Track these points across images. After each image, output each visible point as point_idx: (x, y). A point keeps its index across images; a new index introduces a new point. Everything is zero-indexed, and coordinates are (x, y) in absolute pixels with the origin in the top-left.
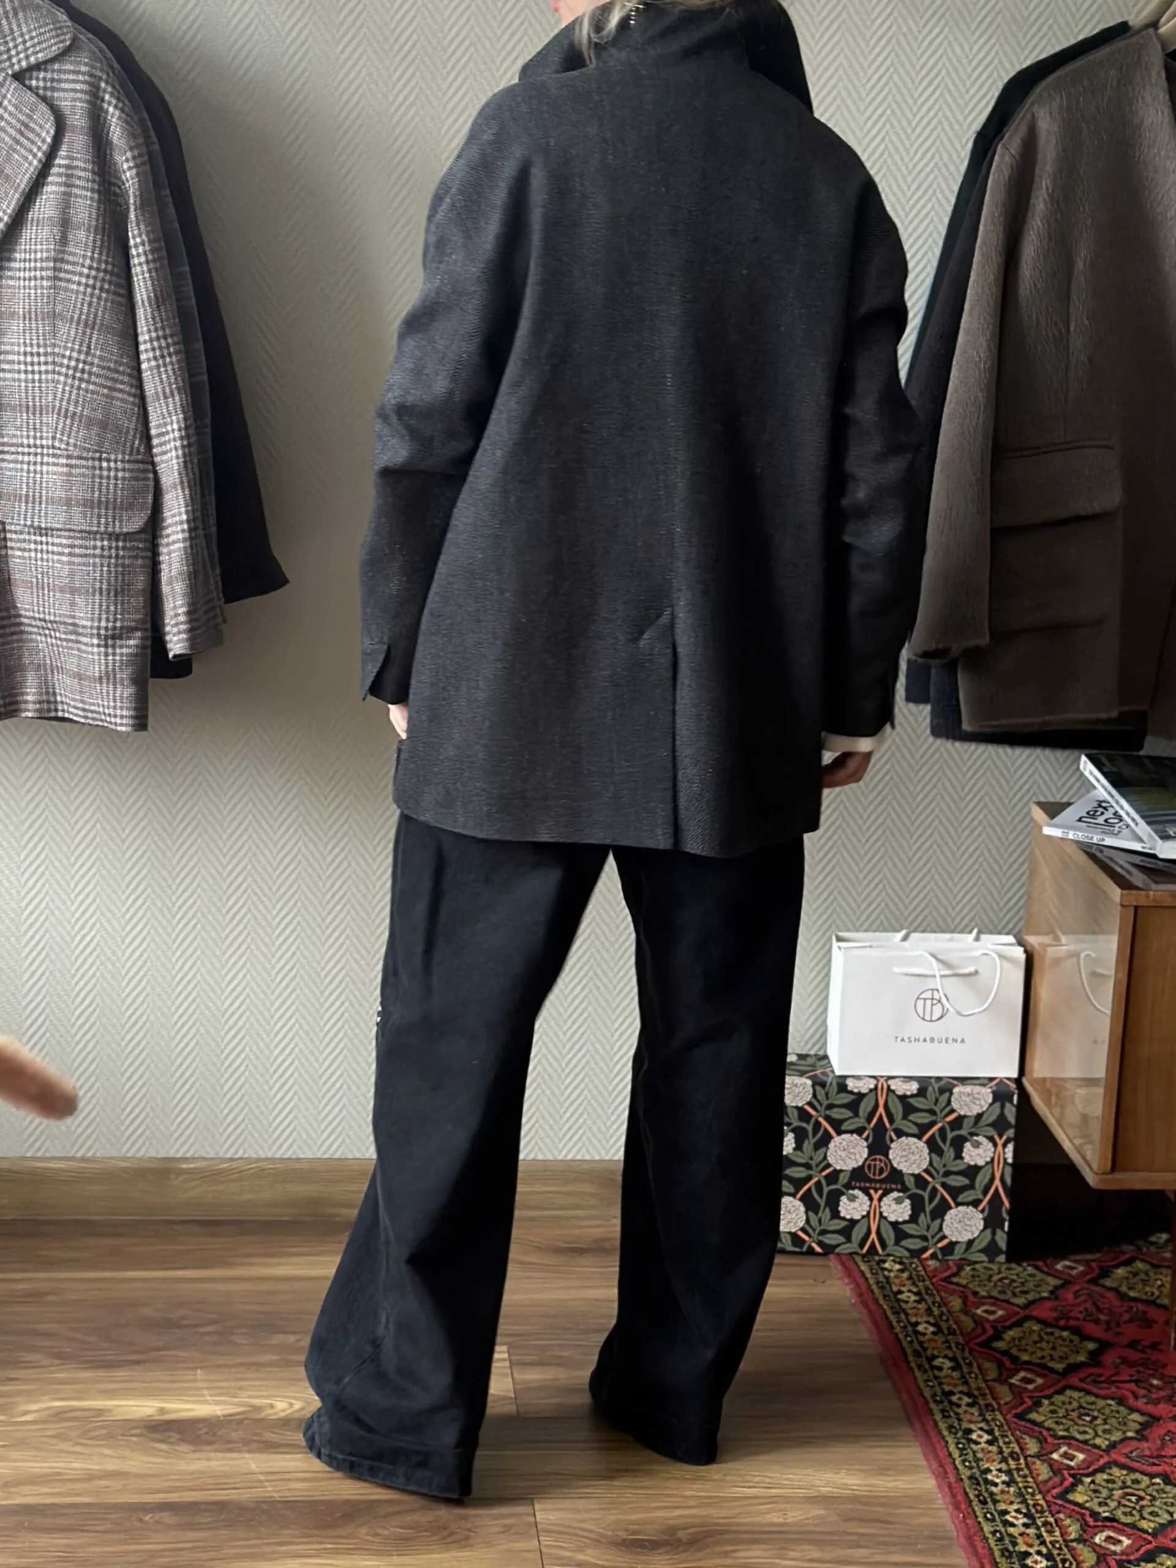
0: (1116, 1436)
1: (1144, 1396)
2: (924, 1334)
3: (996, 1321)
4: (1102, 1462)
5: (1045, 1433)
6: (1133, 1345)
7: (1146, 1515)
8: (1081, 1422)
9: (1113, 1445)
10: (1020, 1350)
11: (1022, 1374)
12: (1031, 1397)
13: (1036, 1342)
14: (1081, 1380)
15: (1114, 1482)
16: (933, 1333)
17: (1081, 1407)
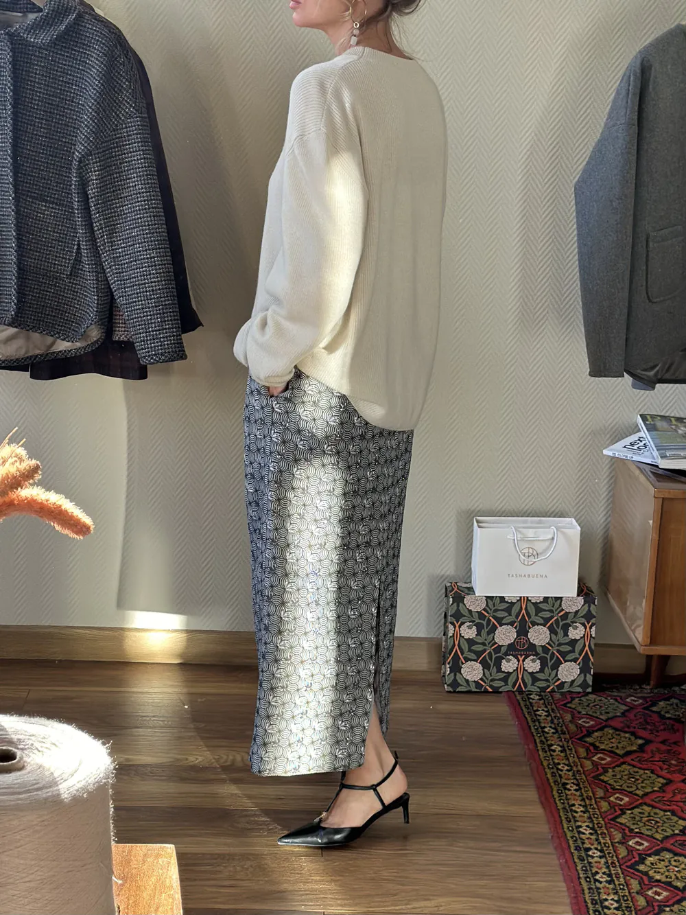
0: (649, 790)
1: (666, 769)
2: (548, 733)
3: (588, 727)
4: (638, 802)
5: (609, 787)
6: (663, 742)
7: (660, 831)
8: (629, 782)
9: (646, 794)
10: (600, 743)
11: (599, 755)
12: (603, 768)
13: (610, 739)
14: (632, 760)
15: (643, 813)
16: (553, 733)
17: (630, 774)
